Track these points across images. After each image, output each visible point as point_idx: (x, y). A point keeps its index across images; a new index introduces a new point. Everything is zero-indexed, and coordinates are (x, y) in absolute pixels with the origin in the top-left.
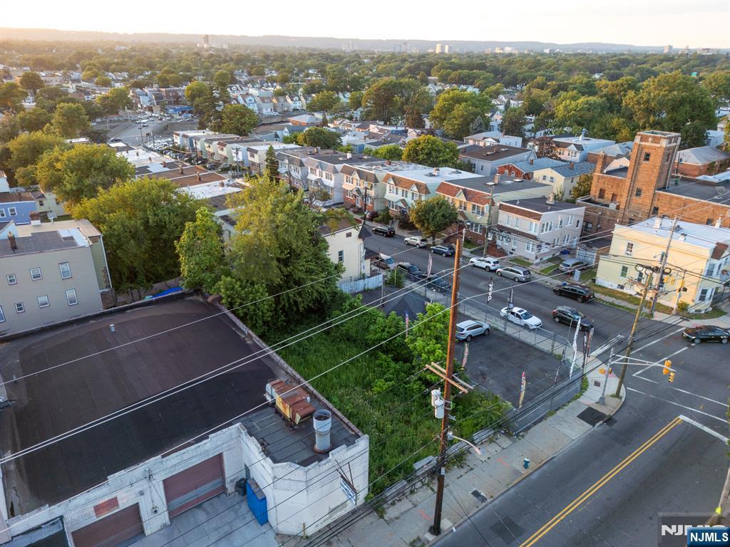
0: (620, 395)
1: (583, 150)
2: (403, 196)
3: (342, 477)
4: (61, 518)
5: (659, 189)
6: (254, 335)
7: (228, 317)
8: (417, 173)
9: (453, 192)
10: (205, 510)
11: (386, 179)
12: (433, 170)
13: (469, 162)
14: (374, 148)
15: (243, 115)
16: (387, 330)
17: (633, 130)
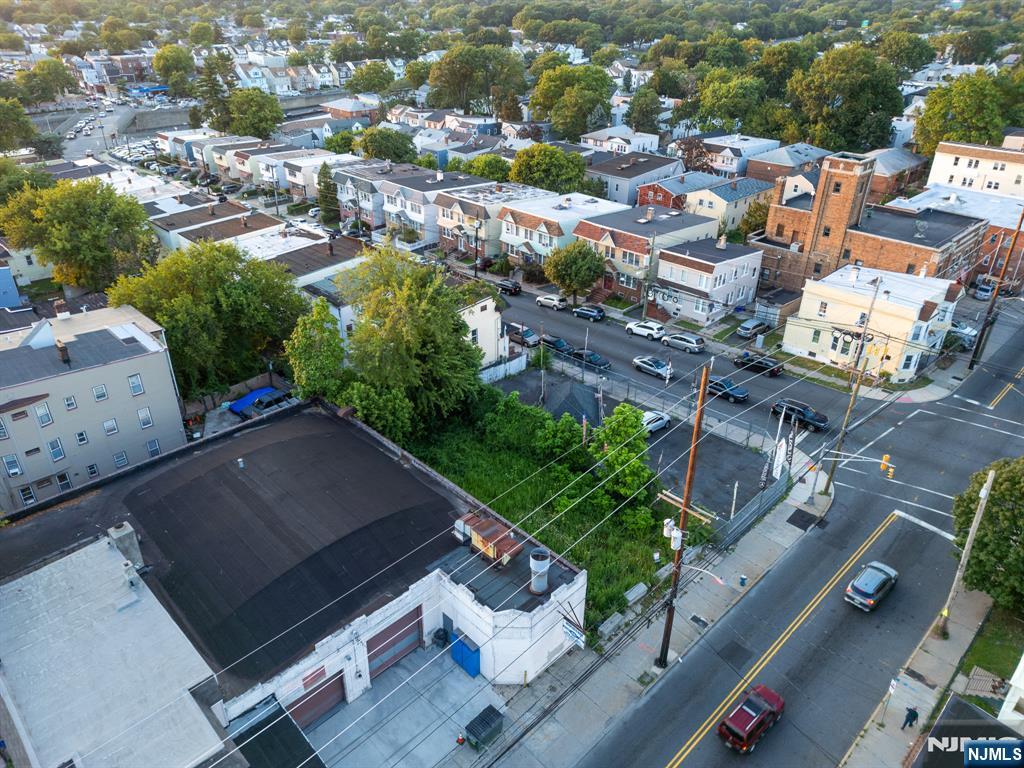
0: (830, 491)
1: (741, 156)
2: (526, 237)
3: (565, 618)
4: (273, 695)
5: (851, 228)
6: (410, 456)
7: (369, 434)
8: (539, 203)
9: (598, 234)
10: (405, 668)
11: (502, 214)
12: (561, 199)
13: (599, 179)
14: (463, 157)
15: (261, 107)
16: (559, 435)
17: (802, 125)
